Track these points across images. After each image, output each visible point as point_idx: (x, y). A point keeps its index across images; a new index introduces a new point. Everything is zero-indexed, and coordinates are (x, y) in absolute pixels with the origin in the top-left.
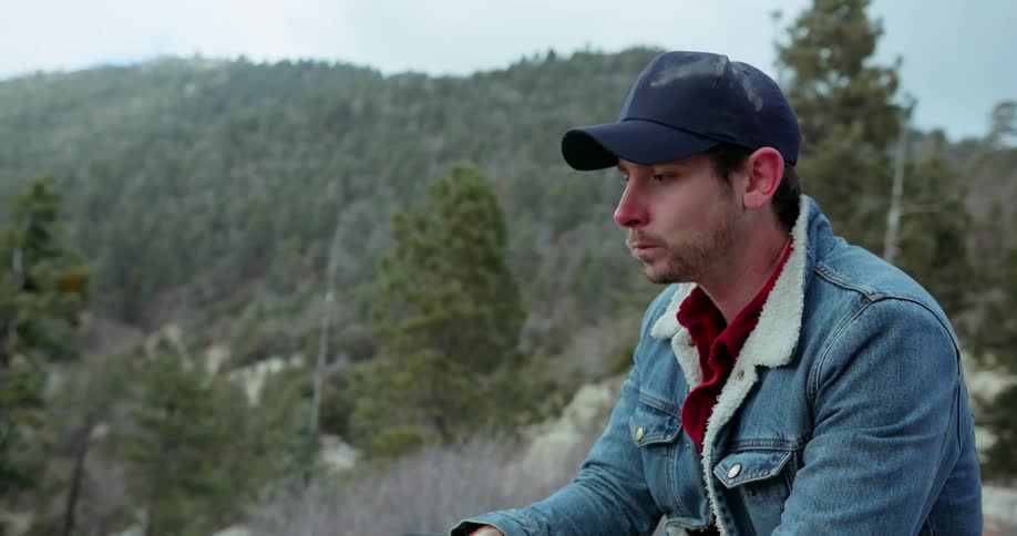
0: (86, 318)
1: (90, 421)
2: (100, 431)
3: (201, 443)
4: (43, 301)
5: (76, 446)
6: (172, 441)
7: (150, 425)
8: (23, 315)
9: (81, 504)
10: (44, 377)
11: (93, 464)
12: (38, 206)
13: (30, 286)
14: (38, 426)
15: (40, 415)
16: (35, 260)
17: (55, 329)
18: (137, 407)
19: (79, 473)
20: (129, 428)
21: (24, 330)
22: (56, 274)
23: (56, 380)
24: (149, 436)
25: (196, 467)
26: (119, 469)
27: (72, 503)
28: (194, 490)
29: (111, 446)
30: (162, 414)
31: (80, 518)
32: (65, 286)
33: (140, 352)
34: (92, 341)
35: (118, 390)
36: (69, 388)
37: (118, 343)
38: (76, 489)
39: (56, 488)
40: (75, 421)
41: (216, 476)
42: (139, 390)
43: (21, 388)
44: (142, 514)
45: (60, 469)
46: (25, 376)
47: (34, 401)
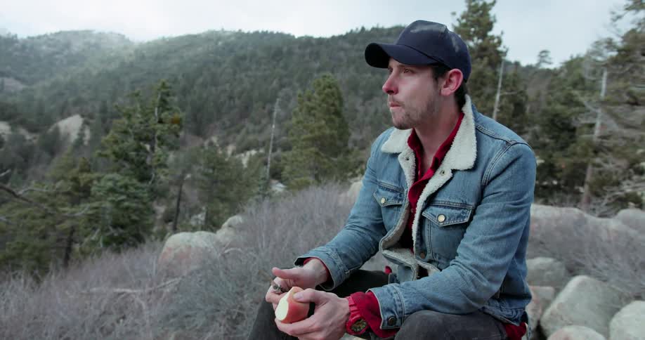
0: (182, 134)
1: (184, 172)
2: (189, 176)
3: (226, 182)
4: (166, 127)
5: (180, 182)
6: (214, 182)
7: (206, 175)
8: (158, 133)
9: (182, 204)
10: (167, 156)
11: (185, 188)
12: (164, 90)
13: (161, 122)
14: (166, 175)
15: (166, 171)
16: (162, 112)
17: (171, 139)
18: (202, 168)
19: (180, 192)
20: (199, 176)
21: (159, 138)
22: (170, 117)
23: (172, 157)
24: (206, 179)
25: (224, 191)
26: (196, 191)
27: (178, 204)
28: (223, 200)
29: (192, 182)
30: (211, 171)
31: (182, 208)
32: (173, 122)
33: (202, 147)
34: (184, 143)
35: (194, 161)
36: (177, 160)
37: (194, 143)
38: (180, 198)
39: (173, 198)
40: (179, 173)
41: (232, 194)
42: (202, 161)
43: (158, 160)
44: (204, 208)
45: (174, 191)
46: (160, 156)
47: (163, 166)
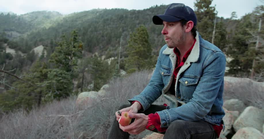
0: (83, 52)
1: (85, 68)
2: (87, 69)
3: (102, 71)
4: (76, 49)
5: (83, 71)
6: (97, 71)
7: (93, 68)
8: (73, 52)
9: (84, 80)
10: (77, 61)
11: (85, 74)
12: (74, 34)
13: (74, 47)
15: (77, 67)
16: (75, 43)
17: (78, 54)
18: (92, 66)
19: (84, 75)
20: (91, 69)
21: (74, 54)
22: (78, 45)
23: (79, 61)
24: (94, 70)
25: (101, 75)
26: (90, 75)
27: (83, 80)
28: (101, 78)
29: (88, 71)
30: (95, 67)
31: (84, 82)
32: (79, 47)
33: (92, 57)
34: (84, 55)
35: (88, 62)
36: (82, 62)
37: (88, 56)
38: (83, 78)
39: (80, 78)
40: (82, 68)
41: (104, 76)
42: (92, 63)
43: (74, 63)
44: (93, 82)
45: (81, 75)
46: (74, 61)
47: (75, 65)
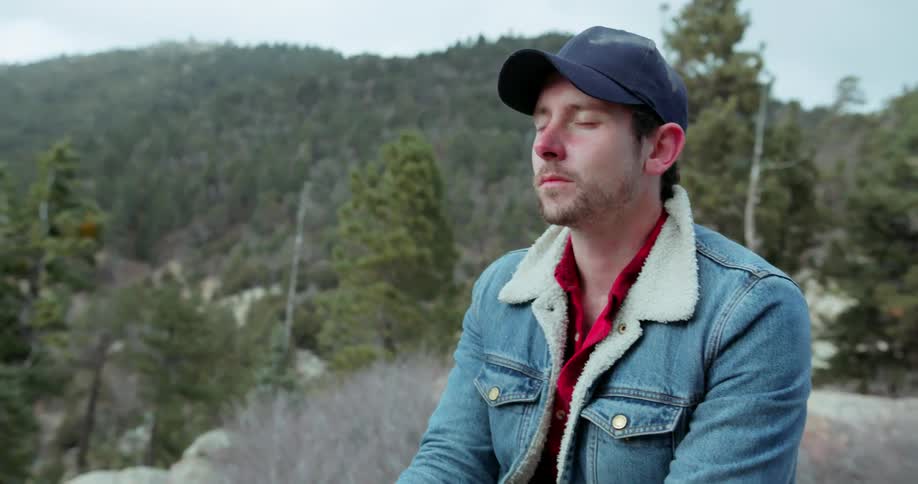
0: (101, 257)
1: (107, 340)
2: (117, 346)
3: (198, 357)
4: (66, 243)
5: (96, 360)
6: (173, 358)
7: (156, 344)
8: (49, 257)
9: (100, 406)
10: (69, 305)
11: (111, 375)
12: (61, 167)
13: (54, 232)
14: (64, 345)
15: (64, 336)
16: (58, 211)
17: (76, 269)
18: (147, 329)
19: (97, 382)
20: (140, 346)
21: (50, 268)
22: (76, 223)
23: (80, 305)
24: (155, 353)
25: (195, 378)
26: (133, 379)
27: (92, 408)
28: (193, 397)
29: (126, 361)
30: (165, 335)
31: (100, 418)
32: (82, 233)
33: (148, 283)
34: (107, 276)
35: (132, 314)
36: (92, 312)
37: (128, 276)
38: (96, 392)
39: (81, 394)
40: (95, 340)
41: (212, 384)
42: (148, 314)
43: (48, 315)
44: (149, 415)
45: (83, 380)
46: (52, 305)
47: (59, 326)
